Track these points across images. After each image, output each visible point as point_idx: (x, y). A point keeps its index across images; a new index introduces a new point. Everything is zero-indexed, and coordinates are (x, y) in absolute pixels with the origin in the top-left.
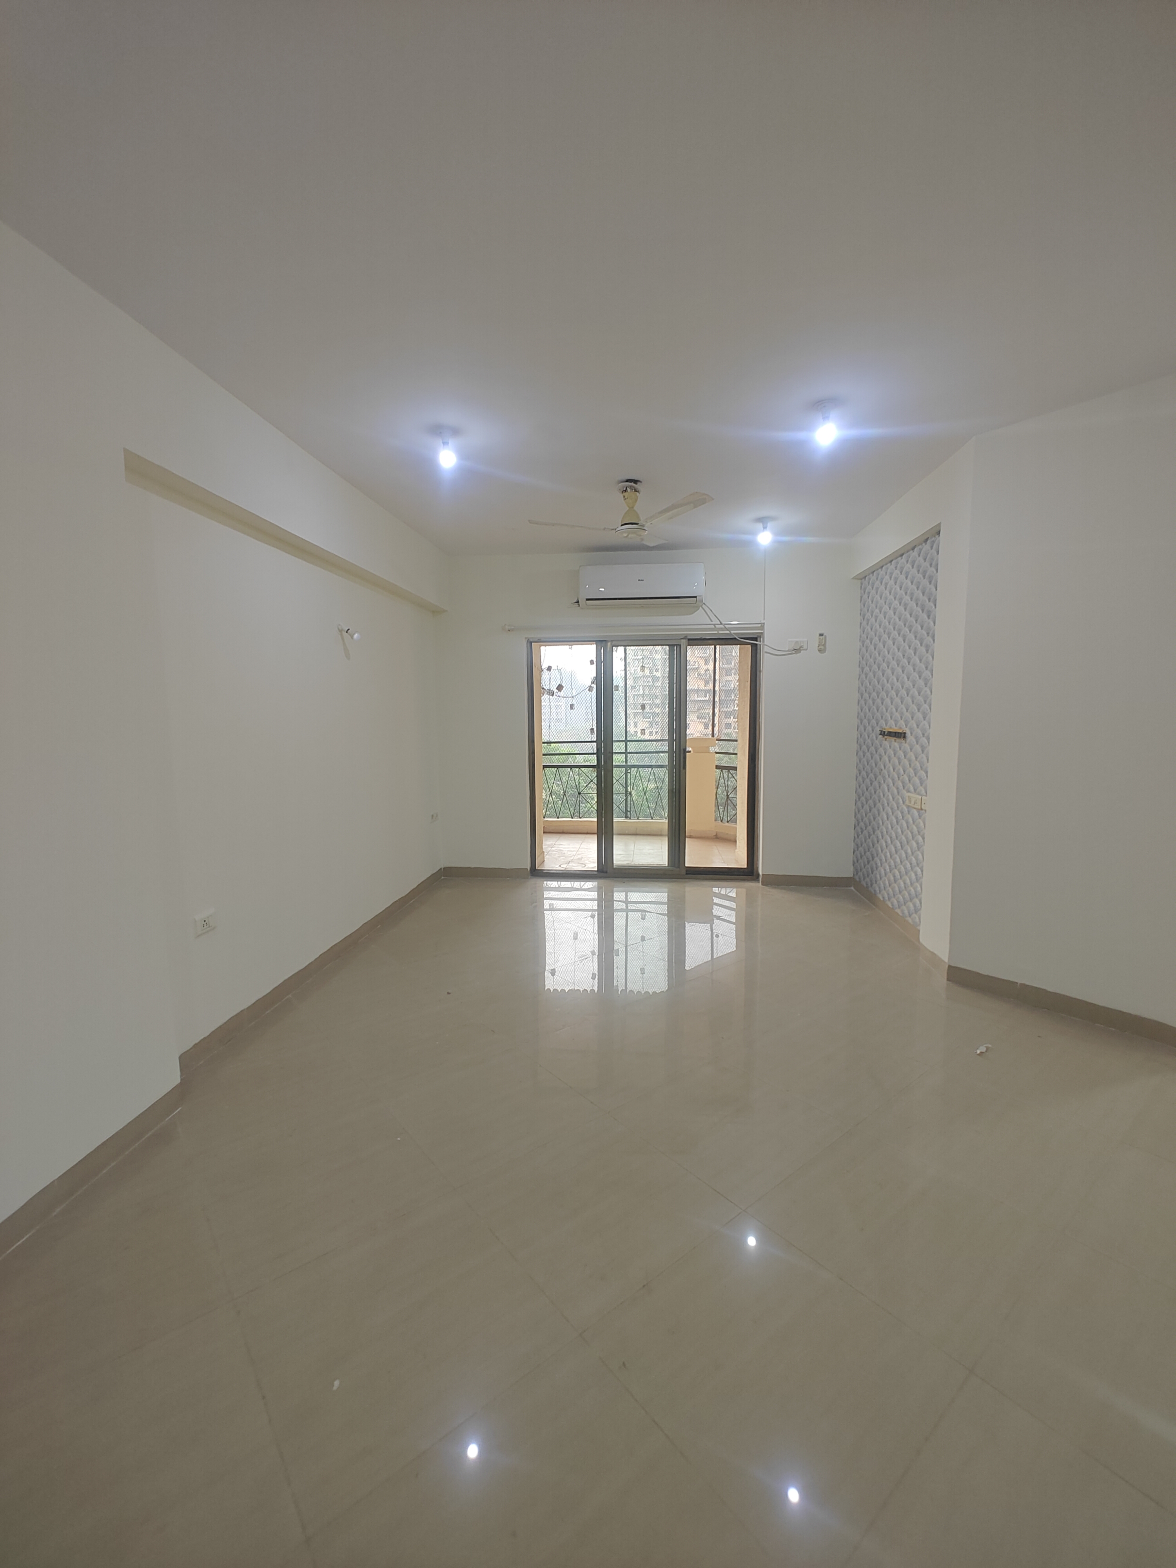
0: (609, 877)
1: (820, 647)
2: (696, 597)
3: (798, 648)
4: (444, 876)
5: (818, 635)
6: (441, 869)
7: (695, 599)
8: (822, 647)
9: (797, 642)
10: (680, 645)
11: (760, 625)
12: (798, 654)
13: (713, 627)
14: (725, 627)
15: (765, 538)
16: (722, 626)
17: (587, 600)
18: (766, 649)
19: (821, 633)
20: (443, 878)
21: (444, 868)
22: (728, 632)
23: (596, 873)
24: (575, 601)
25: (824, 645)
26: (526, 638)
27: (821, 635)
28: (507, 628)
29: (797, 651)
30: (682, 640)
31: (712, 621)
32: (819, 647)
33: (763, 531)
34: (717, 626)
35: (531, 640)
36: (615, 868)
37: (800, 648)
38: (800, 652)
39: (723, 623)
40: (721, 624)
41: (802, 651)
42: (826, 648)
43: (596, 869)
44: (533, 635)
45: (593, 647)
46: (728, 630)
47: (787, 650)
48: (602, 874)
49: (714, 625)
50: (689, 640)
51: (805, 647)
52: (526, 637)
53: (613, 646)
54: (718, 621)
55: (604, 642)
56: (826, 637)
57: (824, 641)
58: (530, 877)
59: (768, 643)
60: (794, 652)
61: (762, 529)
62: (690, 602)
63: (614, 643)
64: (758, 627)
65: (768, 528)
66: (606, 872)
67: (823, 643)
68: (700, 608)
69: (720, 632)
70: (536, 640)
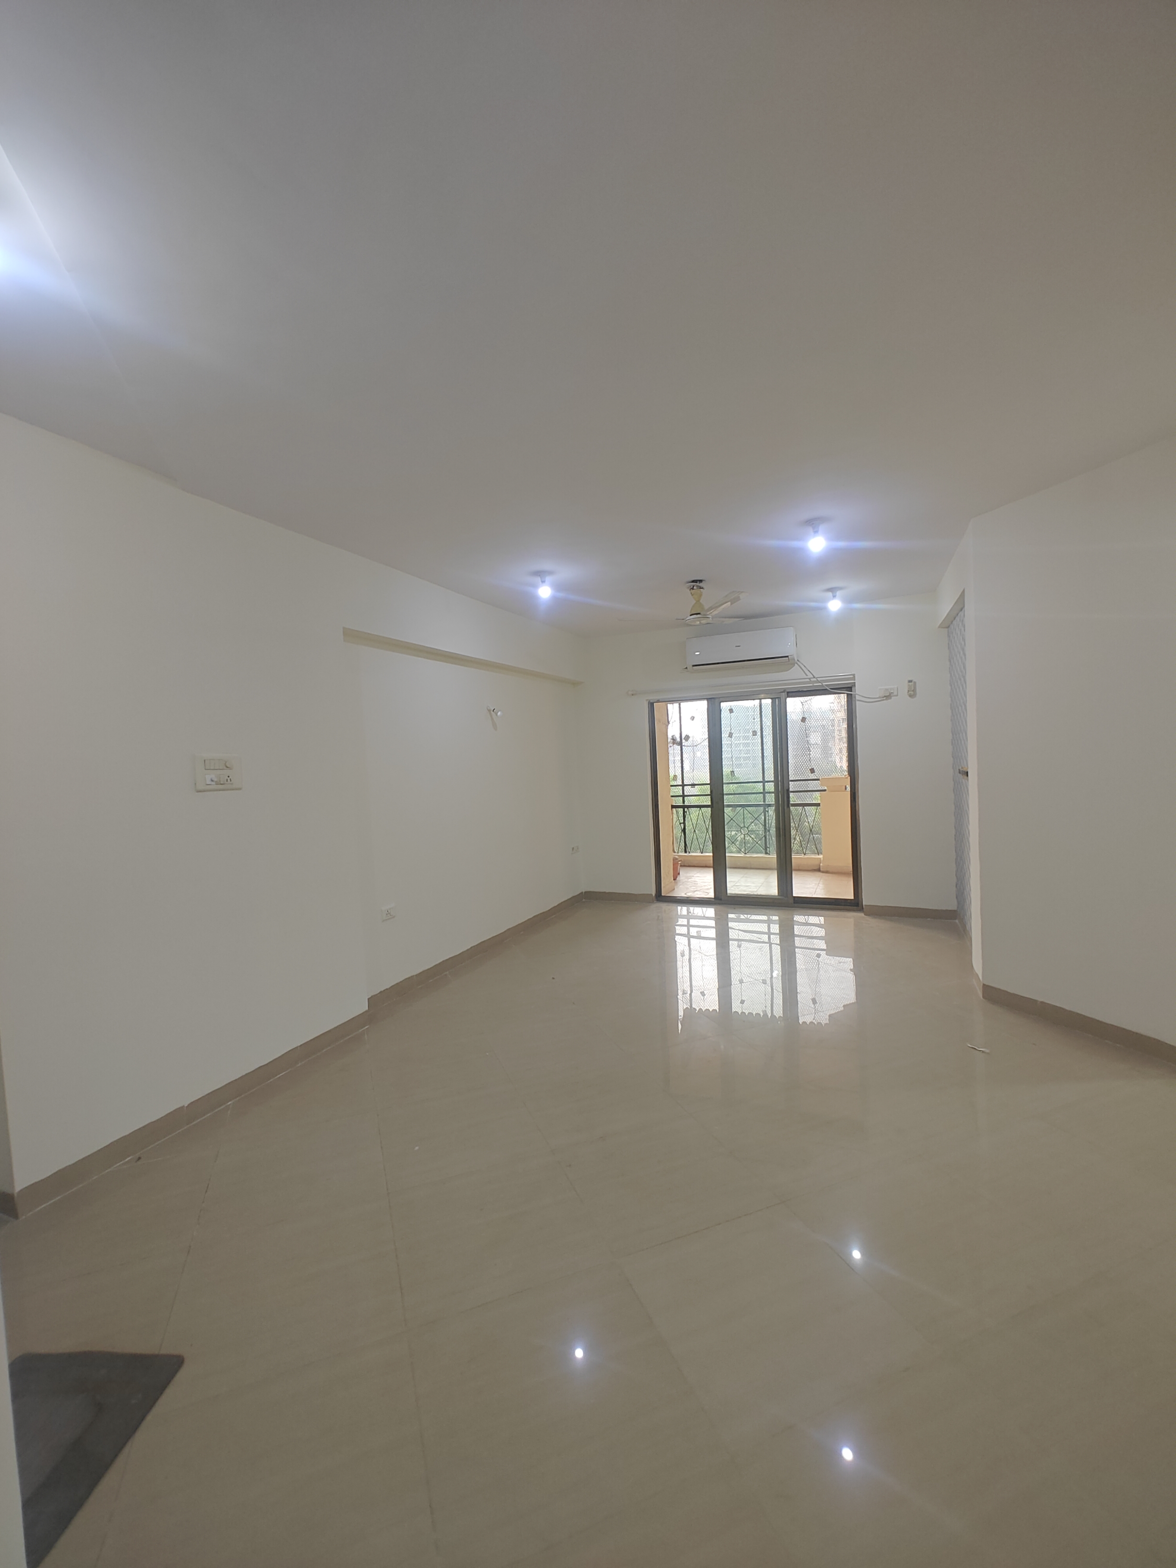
0: (723, 904)
1: (910, 693)
3: (888, 694)
4: (585, 899)
5: (907, 682)
6: (582, 893)
7: (787, 658)
8: (912, 693)
9: (887, 690)
10: (780, 698)
11: (852, 676)
12: (889, 700)
13: (808, 680)
14: (818, 680)
15: (835, 605)
16: (815, 679)
17: (694, 666)
18: (857, 697)
19: (910, 679)
20: (584, 900)
21: (585, 892)
22: (820, 684)
23: (713, 900)
24: (685, 667)
25: (914, 691)
26: (647, 700)
27: (910, 681)
28: (630, 693)
29: (888, 697)
30: (782, 693)
31: (807, 675)
32: (908, 692)
33: (833, 599)
34: (812, 679)
35: (651, 701)
36: (729, 896)
37: (890, 694)
38: (891, 699)
39: (816, 676)
40: (814, 677)
41: (893, 698)
42: (916, 694)
43: (713, 897)
44: (652, 698)
45: (705, 702)
46: (820, 683)
47: (878, 697)
48: (718, 901)
49: (810, 679)
50: (788, 693)
51: (895, 693)
52: (647, 698)
53: (721, 702)
54: (812, 675)
55: (713, 700)
56: (915, 683)
57: (913, 687)
58: (655, 902)
59: (858, 690)
60: (885, 698)
61: (832, 597)
62: (784, 661)
63: (721, 699)
64: (850, 678)
65: (837, 596)
66: (721, 900)
67: (913, 689)
68: (796, 665)
69: (815, 684)
70: (656, 701)
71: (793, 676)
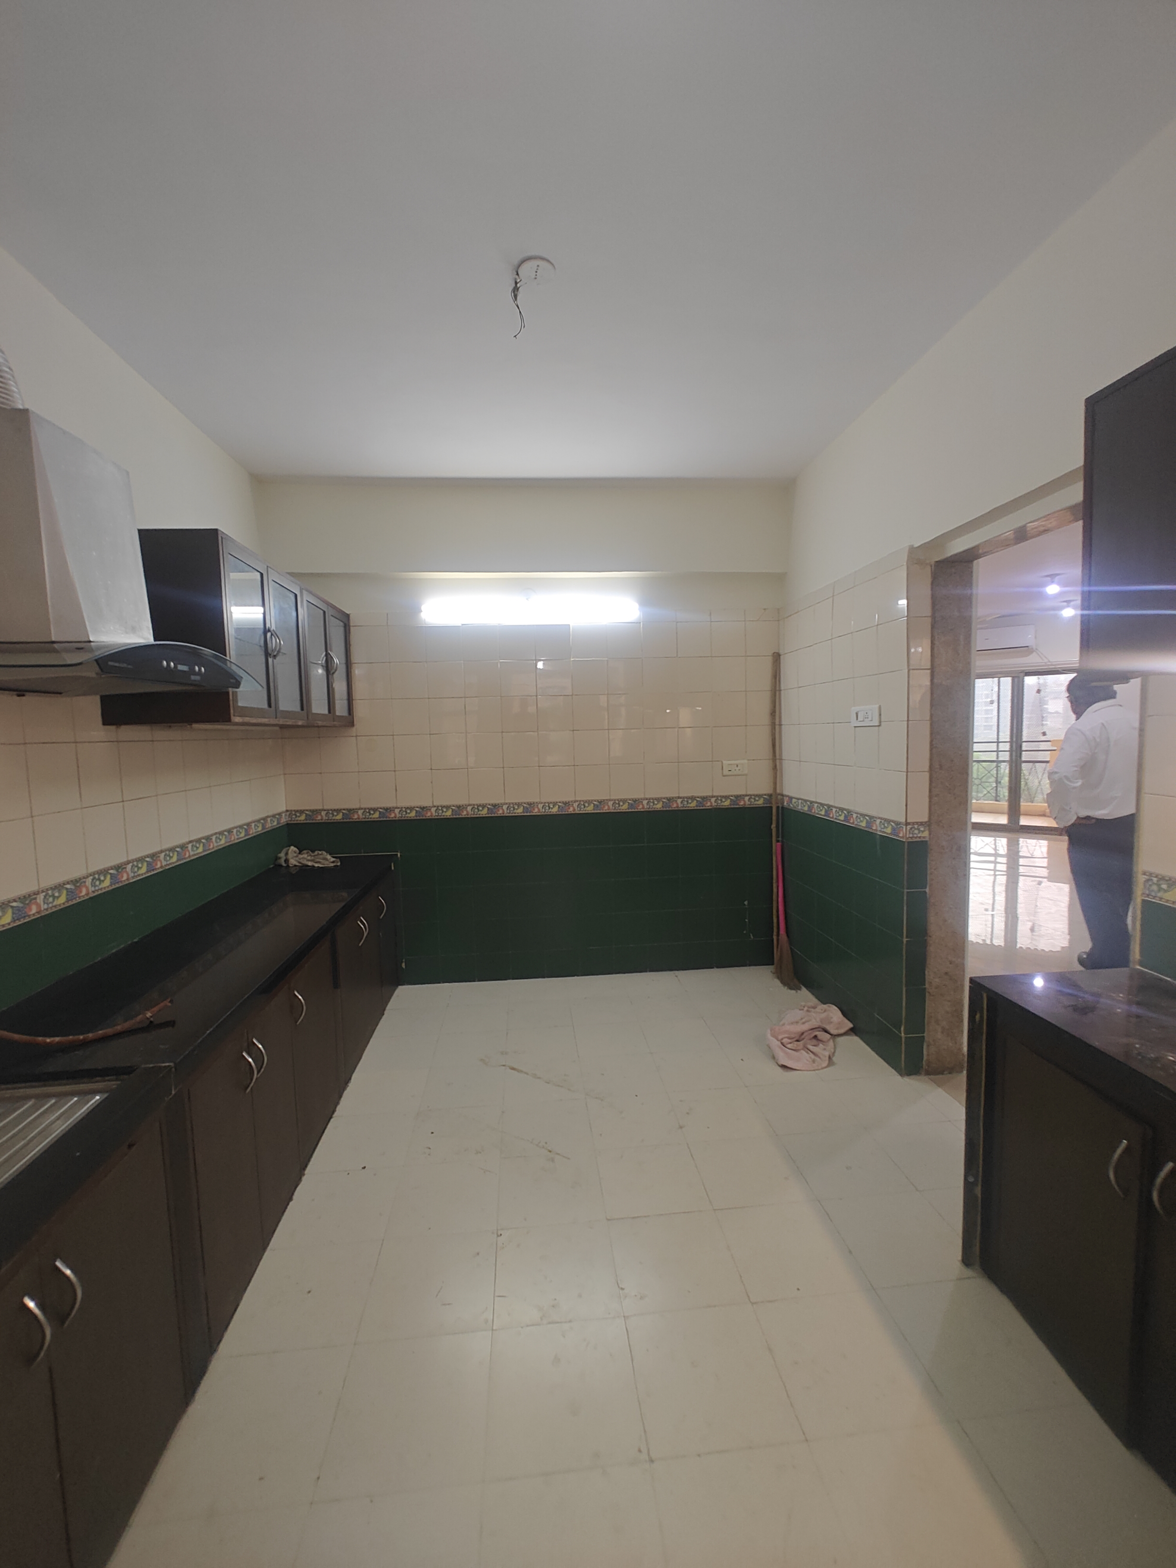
2: (1027, 647)
10: (1020, 677)
13: (1044, 664)
15: (1068, 613)
16: (1050, 663)
30: (1023, 673)
31: (1043, 660)
33: (1067, 608)
34: (1047, 663)
46: (1054, 665)
50: (1028, 673)
54: (1048, 660)
62: (1026, 650)
65: (1070, 606)
68: (1034, 652)
69: (1049, 667)
71: (1032, 661)
